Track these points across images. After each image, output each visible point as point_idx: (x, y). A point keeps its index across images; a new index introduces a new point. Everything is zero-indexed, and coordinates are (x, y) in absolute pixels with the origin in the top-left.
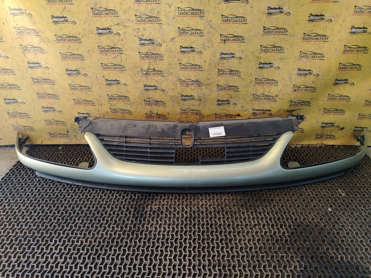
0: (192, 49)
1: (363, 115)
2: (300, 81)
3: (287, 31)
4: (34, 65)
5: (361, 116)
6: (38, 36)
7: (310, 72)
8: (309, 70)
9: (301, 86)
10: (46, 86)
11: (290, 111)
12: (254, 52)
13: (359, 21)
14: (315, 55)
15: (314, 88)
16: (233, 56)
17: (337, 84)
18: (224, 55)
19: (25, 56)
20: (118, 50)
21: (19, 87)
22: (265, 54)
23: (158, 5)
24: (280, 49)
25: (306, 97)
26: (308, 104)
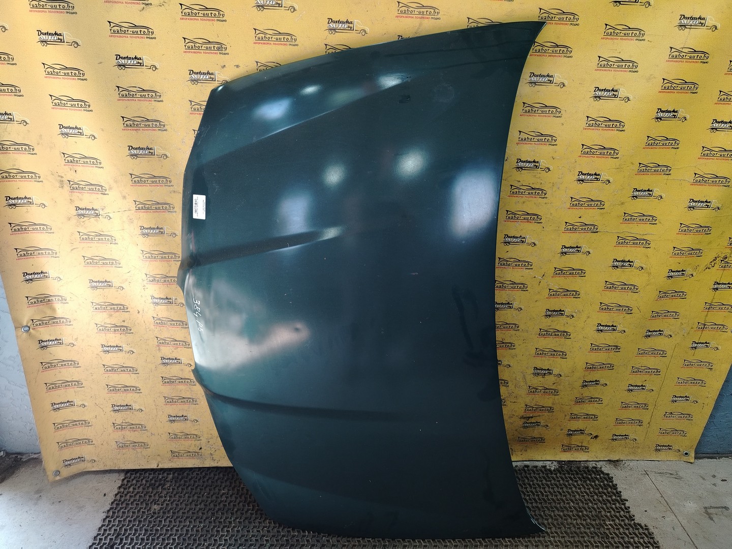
2: (537, 381)
3: (518, 327)
4: (170, 361)
7: (550, 372)
8: (548, 369)
9: (539, 388)
11: (526, 417)
14: (554, 353)
15: (556, 391)
17: (586, 386)
21: (140, 390)
25: (547, 401)
26: (550, 410)
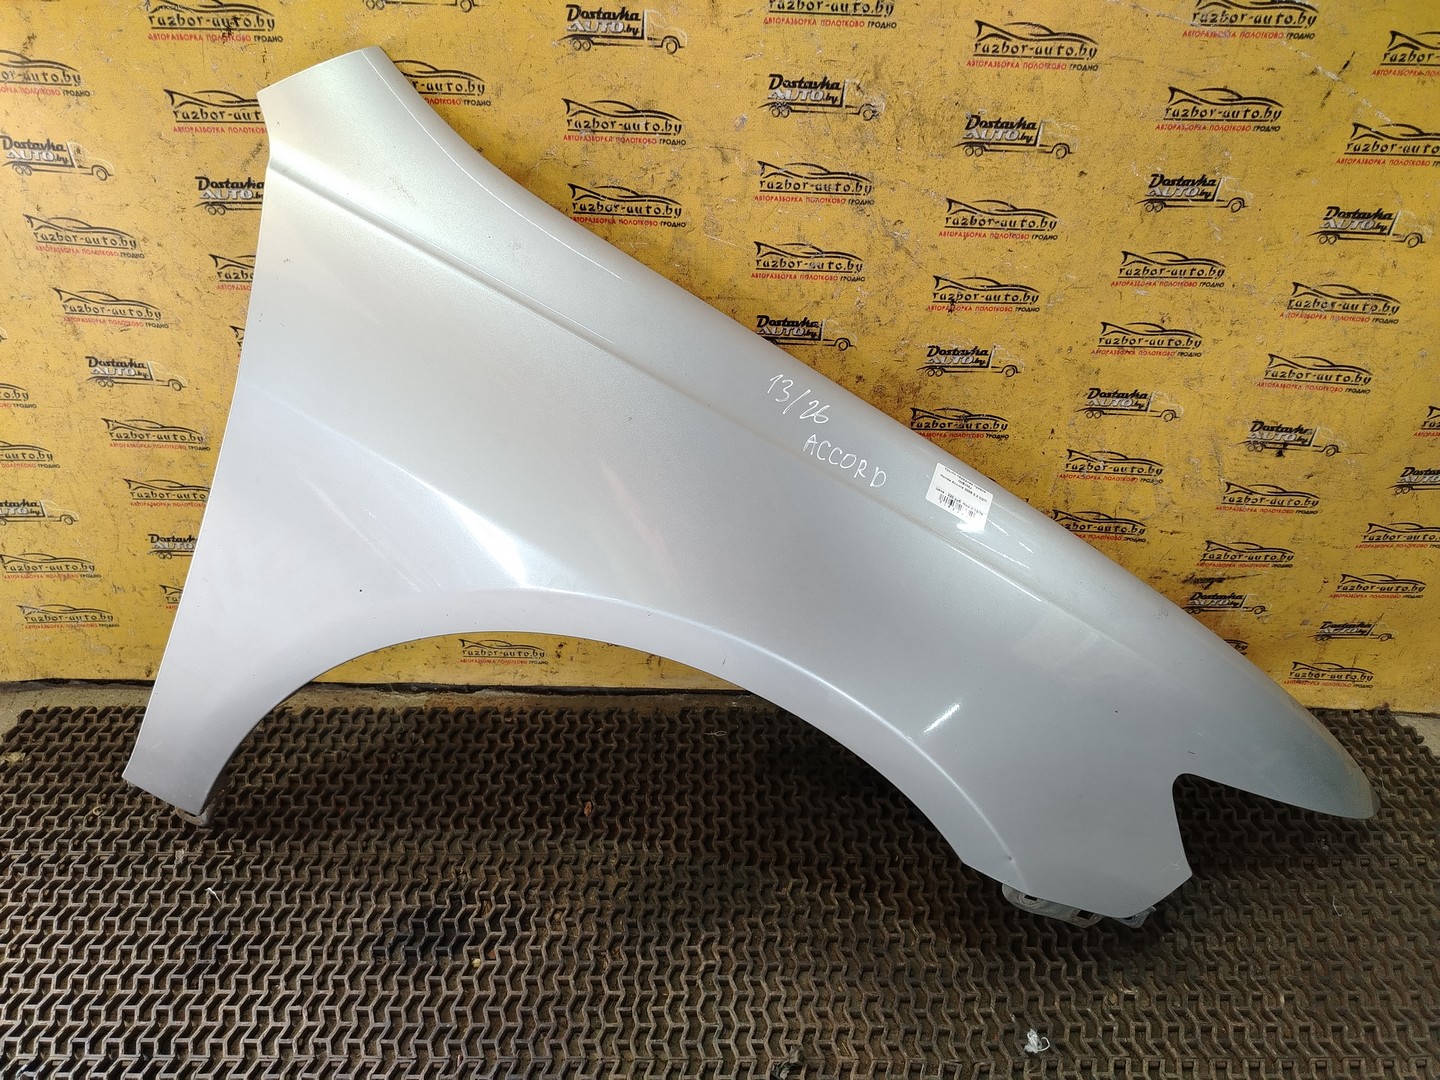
0: (809, 331)
2: (1258, 468)
3: (1221, 273)
4: (115, 371)
6: (135, 256)
7: (1304, 436)
8: (1300, 430)
9: (1259, 489)
10: (169, 453)
11: (1202, 580)
12: (1070, 349)
14: (1331, 371)
15: (1313, 499)
16: (982, 362)
17: (1410, 486)
18: (942, 358)
19: (75, 332)
21: (51, 457)
22: (1116, 357)
23: (672, 148)
24: (1184, 339)
25: (1275, 530)
26: (1281, 558)
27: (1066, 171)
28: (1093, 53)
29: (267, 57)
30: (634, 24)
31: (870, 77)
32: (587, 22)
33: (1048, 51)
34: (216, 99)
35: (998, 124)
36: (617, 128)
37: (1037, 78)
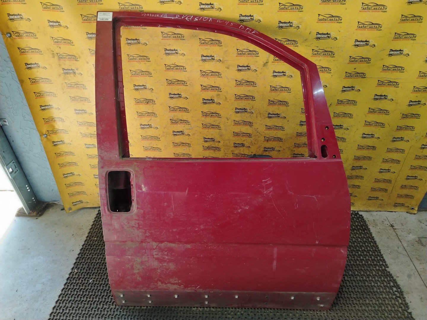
0: (243, 145)
1: (375, 189)
5: (373, 190)
12: (289, 147)
13: (368, 130)
16: (274, 150)
20: (188, 144)
22: (297, 149)
23: (219, 118)
27: (285, 121)
28: (288, 104)
29: (154, 106)
30: (213, 101)
31: (252, 108)
32: (206, 101)
33: (281, 104)
34: (144, 113)
35: (273, 114)
36: (210, 115)
37: (279, 108)
